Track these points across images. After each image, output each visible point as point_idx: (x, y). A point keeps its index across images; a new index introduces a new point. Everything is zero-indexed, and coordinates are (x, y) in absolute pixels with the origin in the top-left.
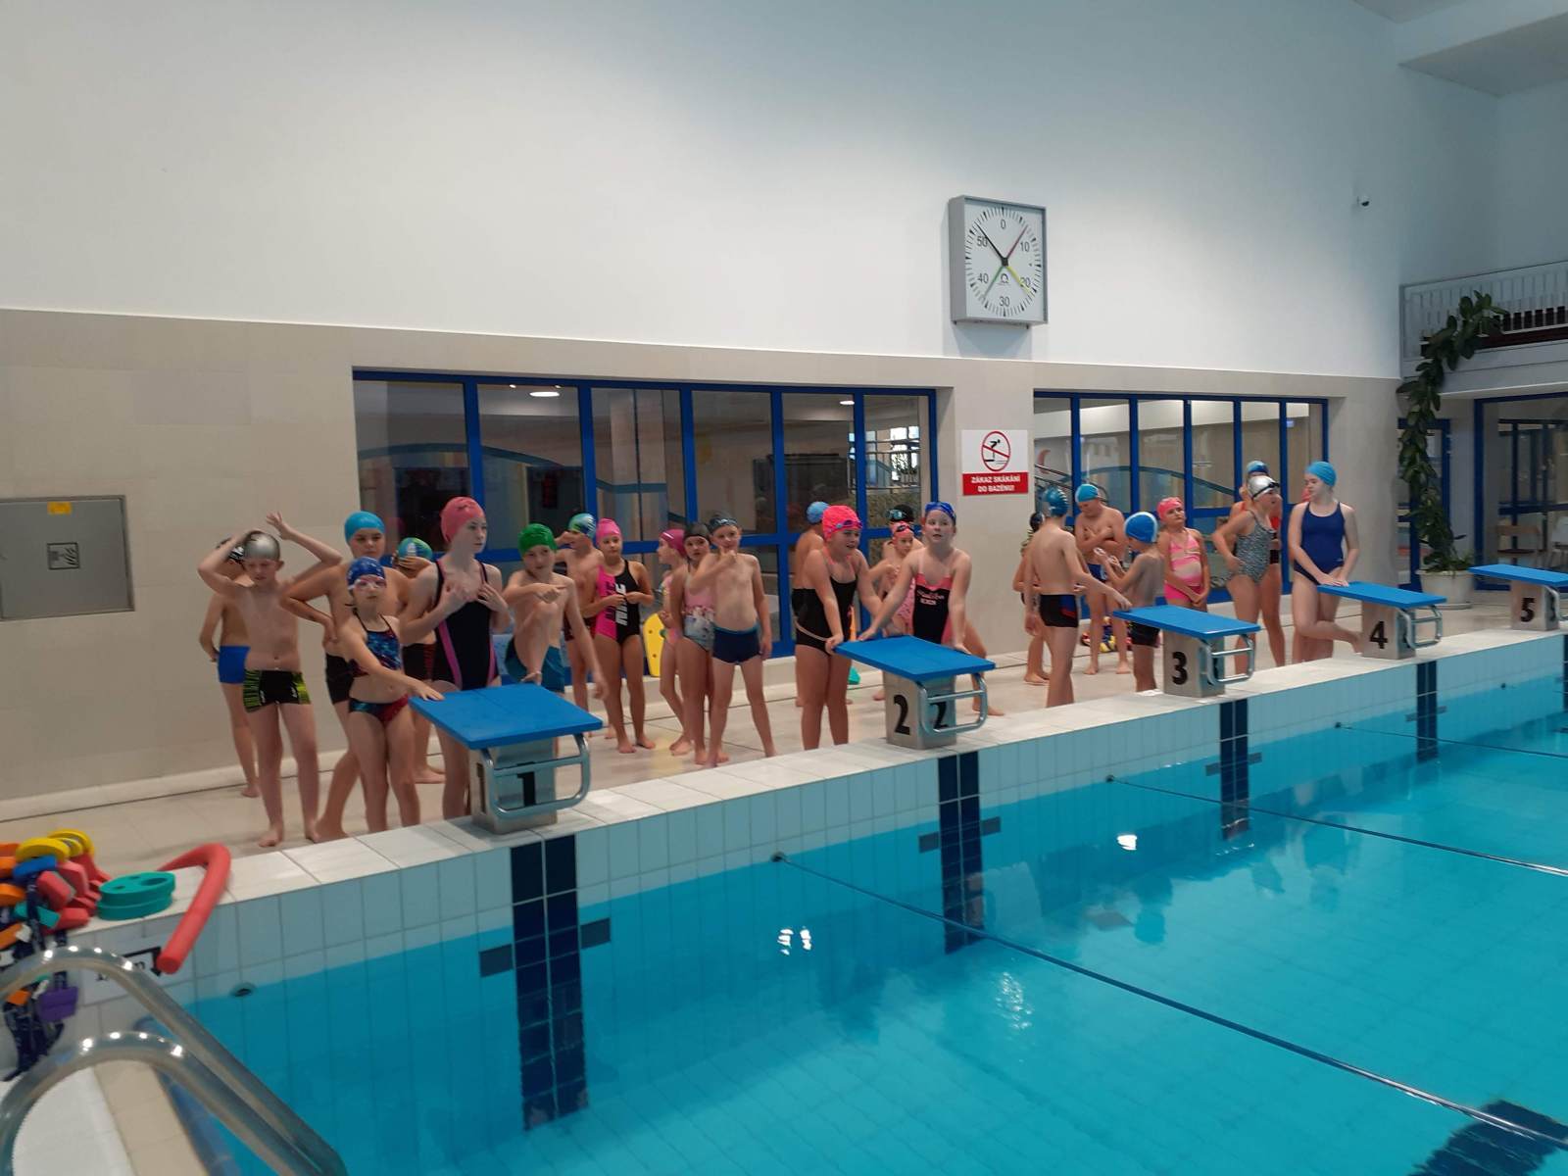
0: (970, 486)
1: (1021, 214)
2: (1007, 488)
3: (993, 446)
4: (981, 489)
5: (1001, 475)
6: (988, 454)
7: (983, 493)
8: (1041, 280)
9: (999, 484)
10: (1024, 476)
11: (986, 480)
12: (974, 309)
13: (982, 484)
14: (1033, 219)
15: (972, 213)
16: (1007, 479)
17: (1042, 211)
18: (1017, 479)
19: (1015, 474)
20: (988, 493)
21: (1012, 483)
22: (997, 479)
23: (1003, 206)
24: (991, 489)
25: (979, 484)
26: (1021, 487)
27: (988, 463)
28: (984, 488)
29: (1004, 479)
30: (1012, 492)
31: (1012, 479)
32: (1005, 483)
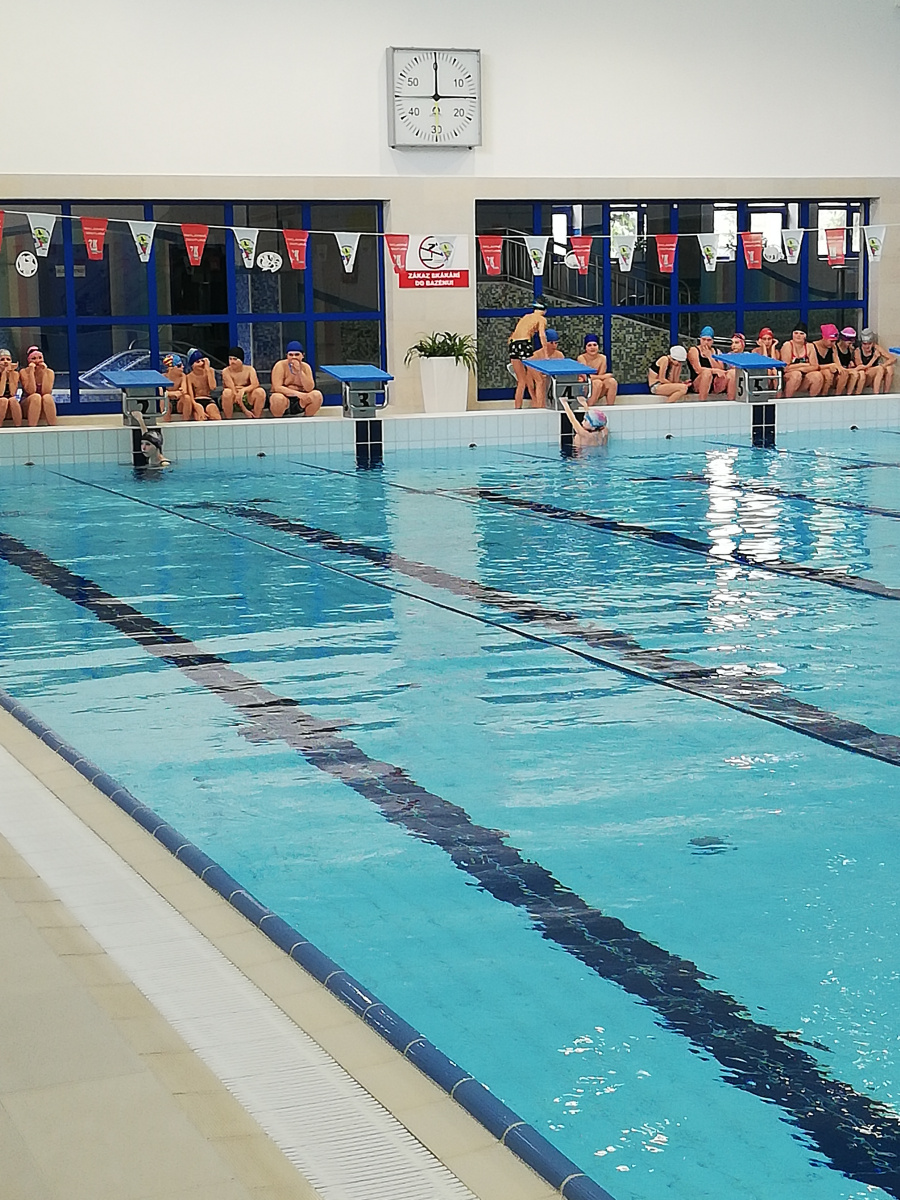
0: (406, 281)
1: (455, 55)
2: (445, 283)
3: (431, 248)
5: (440, 272)
6: (426, 255)
7: (420, 286)
8: (476, 110)
9: (437, 279)
10: (465, 273)
11: (423, 276)
12: (405, 137)
13: (419, 280)
14: (468, 61)
15: (402, 60)
16: (446, 275)
17: (478, 51)
18: (457, 275)
19: (456, 272)
20: (425, 286)
21: (451, 279)
22: (433, 276)
23: (435, 52)
25: (415, 279)
26: (462, 280)
27: (426, 262)
28: (422, 283)
29: (442, 276)
30: (451, 286)
31: (451, 276)
32: (442, 279)
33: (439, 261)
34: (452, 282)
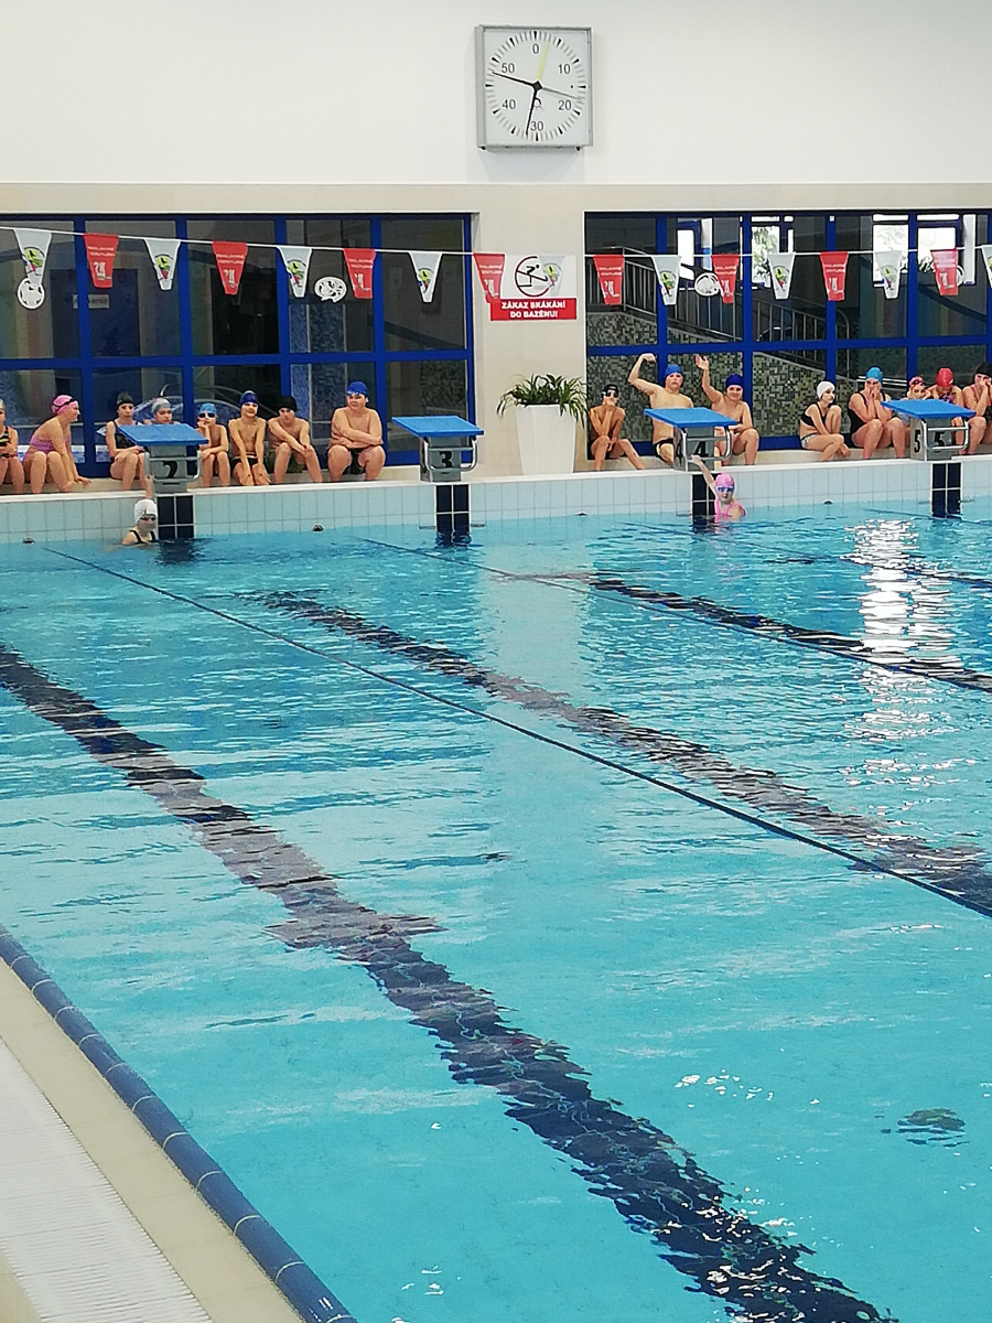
0: (499, 312)
1: (559, 35)
2: (547, 314)
3: (529, 272)
4: (513, 315)
5: (541, 301)
6: (523, 279)
7: (516, 318)
8: (586, 101)
9: (539, 309)
10: (571, 303)
11: (521, 305)
12: (498, 135)
13: (515, 310)
14: (576, 42)
15: (494, 41)
16: (549, 304)
17: (588, 30)
18: (560, 305)
19: (561, 300)
20: (523, 318)
21: (555, 309)
22: (533, 305)
23: (535, 31)
24: (526, 314)
25: (511, 310)
26: (567, 310)
27: (522, 288)
28: (518, 314)
29: (543, 305)
30: (555, 318)
31: (554, 305)
32: (547, 310)
33: (540, 287)
34: (555, 313)
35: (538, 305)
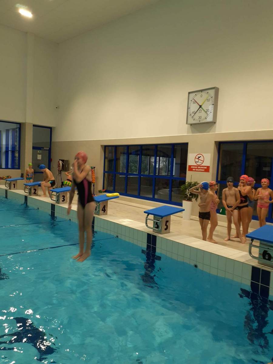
0: (191, 169)
1: (208, 91)
6: (197, 160)
10: (208, 167)
11: (195, 167)
12: (190, 121)
15: (192, 96)
17: (215, 88)
18: (206, 168)
23: (202, 91)
24: (197, 170)
25: (193, 168)
26: (207, 170)
27: (197, 163)
28: (195, 170)
29: (201, 168)
30: (204, 171)
31: (204, 168)
32: (201, 169)
33: (201, 163)
34: (204, 170)
35: (200, 167)
